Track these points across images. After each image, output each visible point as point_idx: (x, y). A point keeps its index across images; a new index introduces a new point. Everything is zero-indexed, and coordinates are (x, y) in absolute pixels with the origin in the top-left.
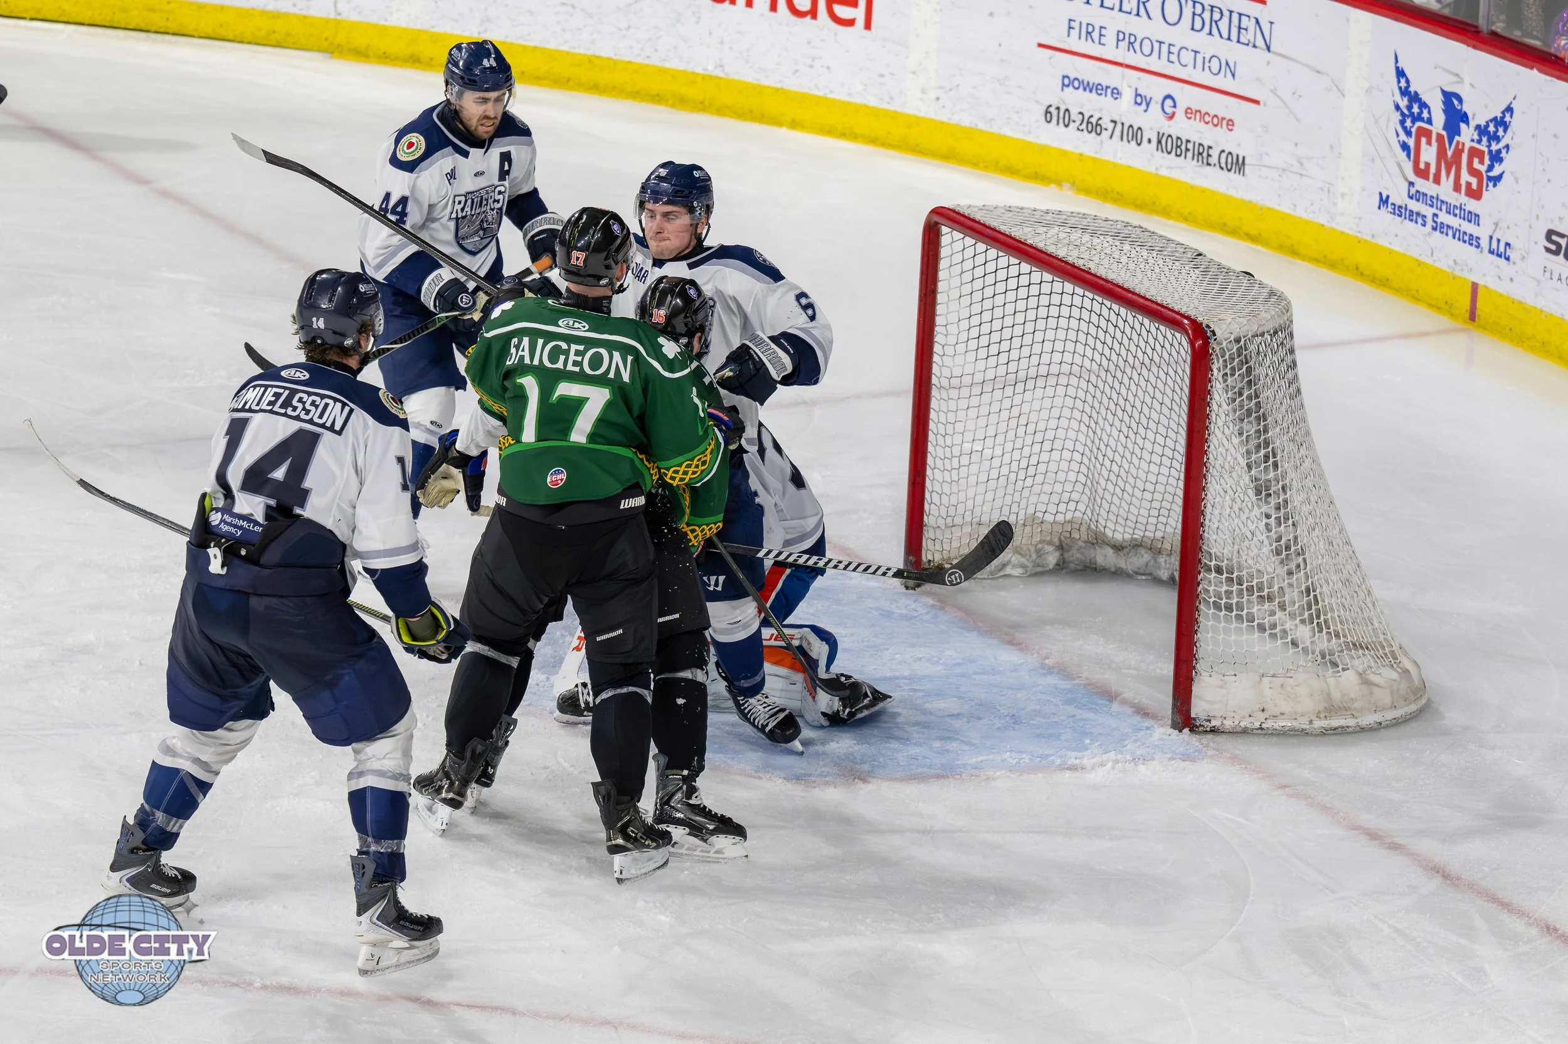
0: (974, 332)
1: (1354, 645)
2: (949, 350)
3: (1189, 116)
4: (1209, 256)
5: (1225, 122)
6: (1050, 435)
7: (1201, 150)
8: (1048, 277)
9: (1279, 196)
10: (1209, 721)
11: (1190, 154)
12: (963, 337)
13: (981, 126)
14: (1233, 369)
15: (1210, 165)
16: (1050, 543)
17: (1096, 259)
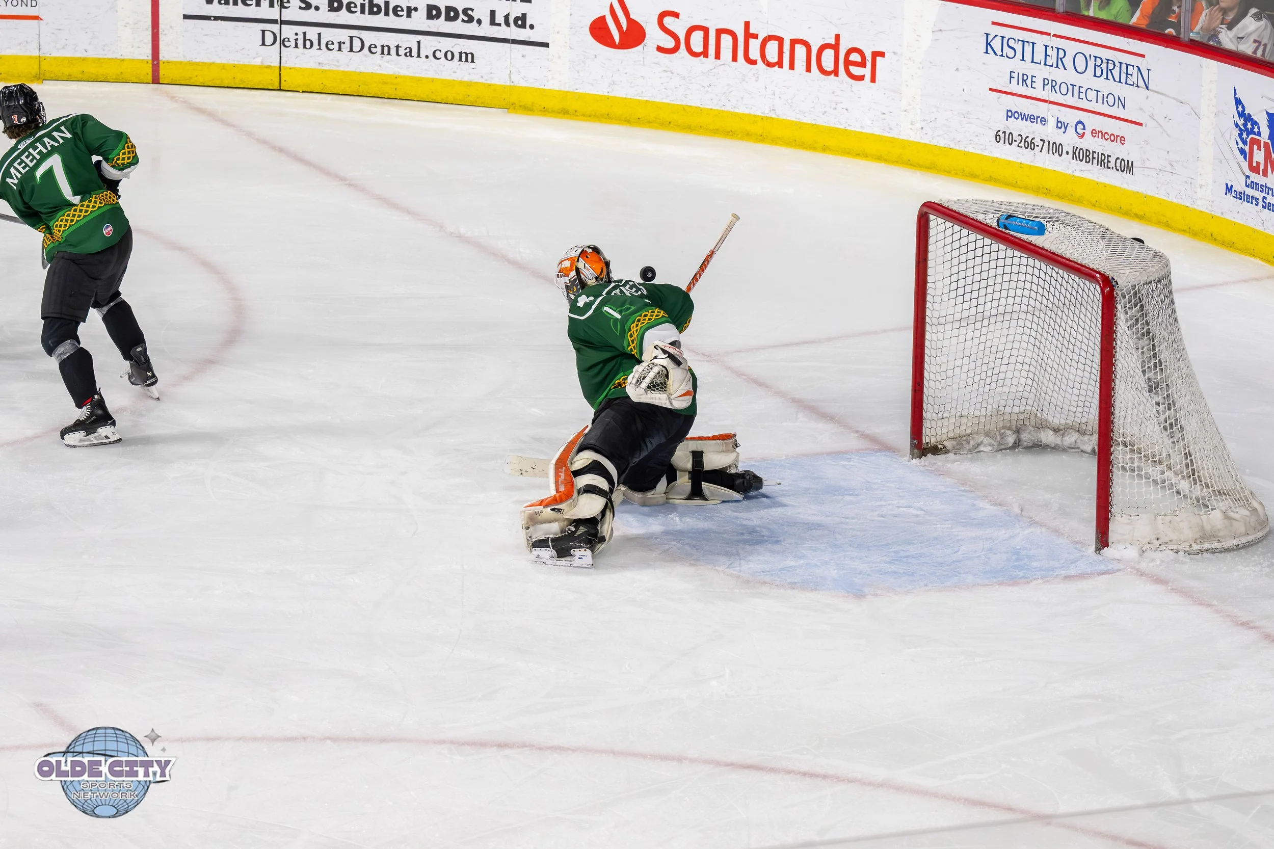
0: (954, 286)
1: (1219, 492)
2: (937, 299)
3: (1094, 135)
4: (1112, 230)
5: (1119, 139)
6: (1007, 353)
7: (1103, 159)
8: (1002, 247)
9: (1158, 188)
11: (1095, 161)
12: (947, 289)
13: (952, 146)
14: (1131, 307)
15: (1110, 168)
16: (1010, 428)
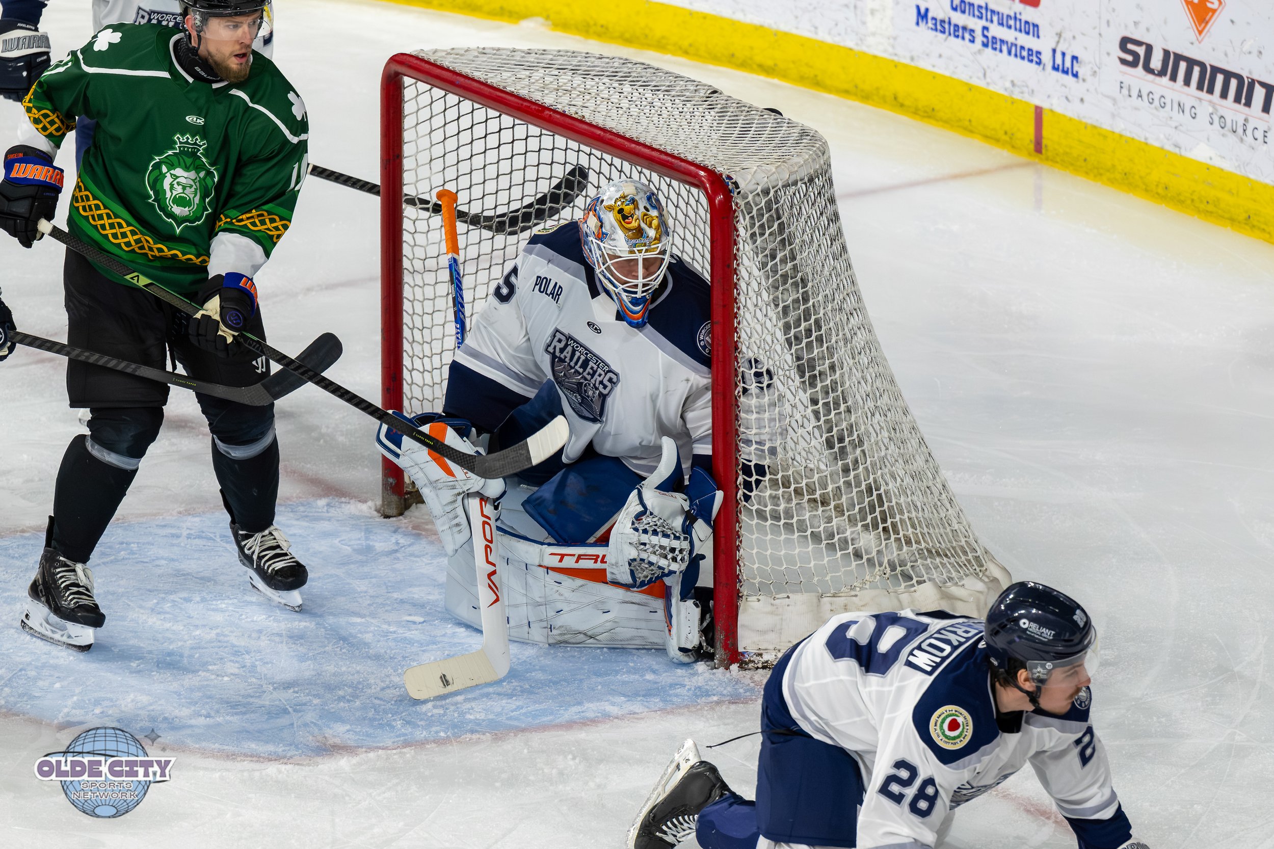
1: (929, 551)
4: (726, 93)
8: (535, 130)
9: (796, 17)
10: (761, 655)
14: (762, 226)
17: (591, 104)
